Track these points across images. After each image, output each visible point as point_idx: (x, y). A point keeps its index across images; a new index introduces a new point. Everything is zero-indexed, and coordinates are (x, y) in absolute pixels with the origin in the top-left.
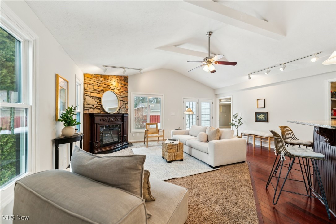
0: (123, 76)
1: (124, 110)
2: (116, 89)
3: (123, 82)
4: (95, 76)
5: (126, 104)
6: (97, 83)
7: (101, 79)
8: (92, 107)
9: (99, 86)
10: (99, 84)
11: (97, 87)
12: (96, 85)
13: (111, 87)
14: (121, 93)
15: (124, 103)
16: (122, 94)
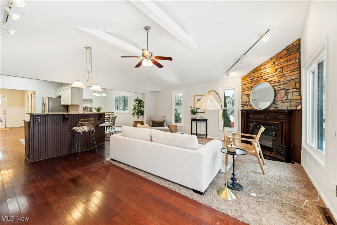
0: (285, 49)
1: (289, 104)
2: (273, 75)
3: (284, 59)
4: (247, 75)
5: (293, 92)
6: (249, 81)
7: (252, 74)
8: (245, 105)
9: (251, 82)
10: (251, 81)
11: (250, 84)
12: (249, 83)
13: (264, 77)
14: (280, 78)
15: (288, 93)
16: (282, 79)
